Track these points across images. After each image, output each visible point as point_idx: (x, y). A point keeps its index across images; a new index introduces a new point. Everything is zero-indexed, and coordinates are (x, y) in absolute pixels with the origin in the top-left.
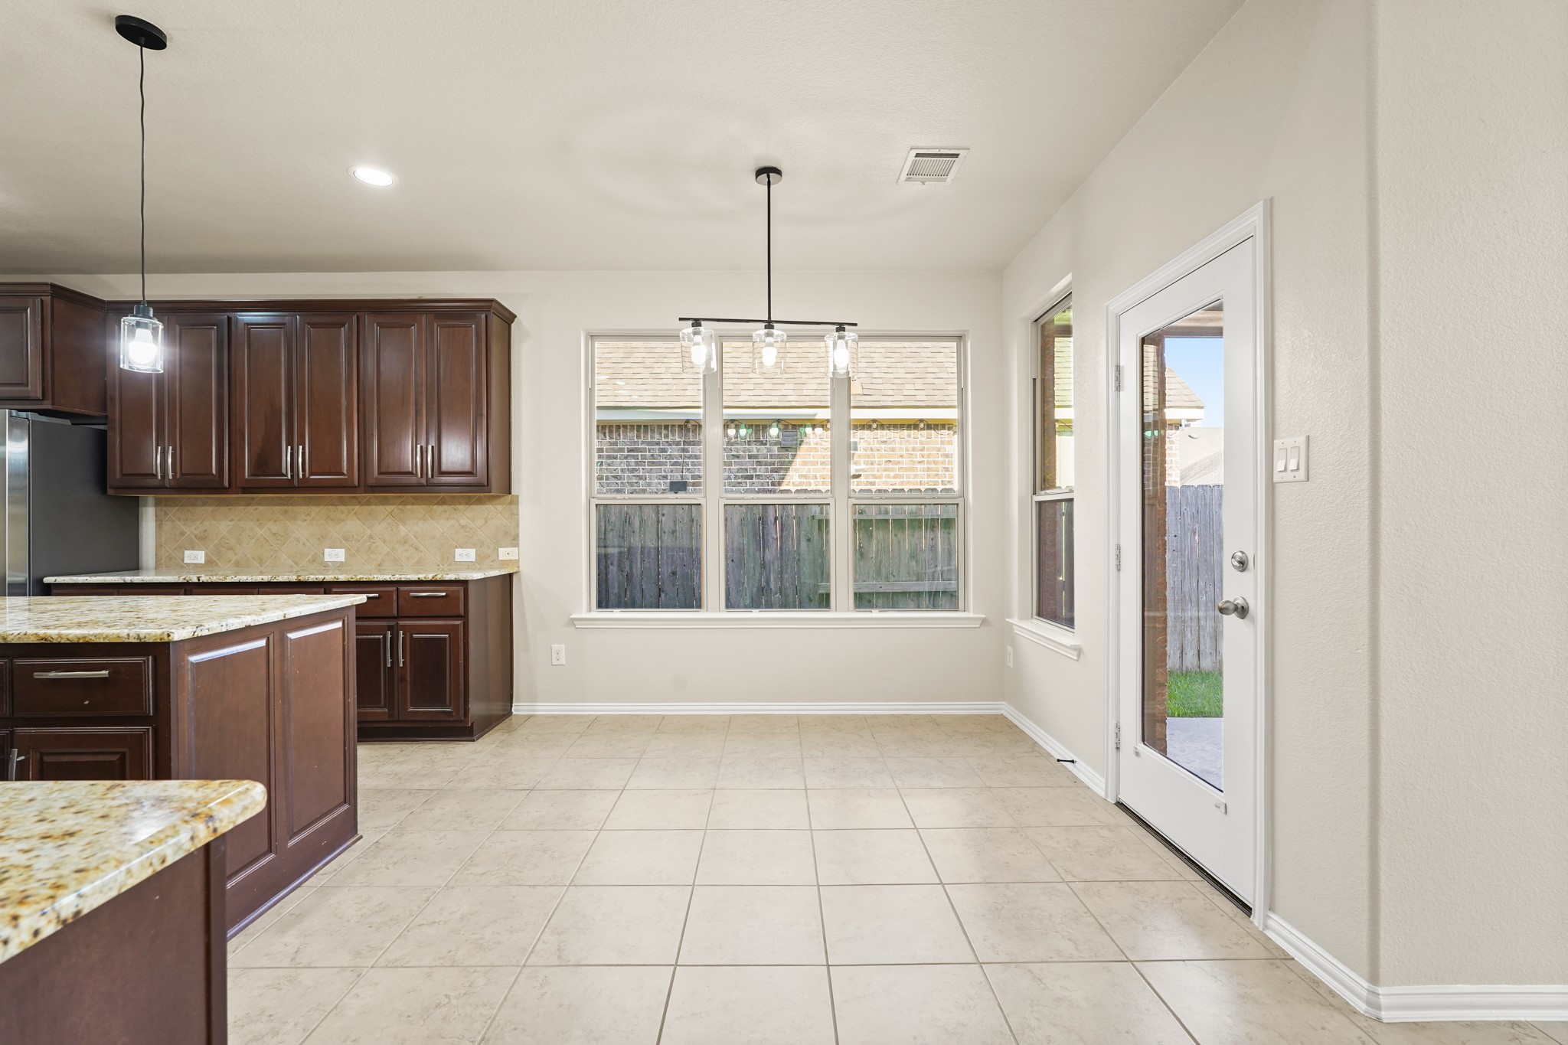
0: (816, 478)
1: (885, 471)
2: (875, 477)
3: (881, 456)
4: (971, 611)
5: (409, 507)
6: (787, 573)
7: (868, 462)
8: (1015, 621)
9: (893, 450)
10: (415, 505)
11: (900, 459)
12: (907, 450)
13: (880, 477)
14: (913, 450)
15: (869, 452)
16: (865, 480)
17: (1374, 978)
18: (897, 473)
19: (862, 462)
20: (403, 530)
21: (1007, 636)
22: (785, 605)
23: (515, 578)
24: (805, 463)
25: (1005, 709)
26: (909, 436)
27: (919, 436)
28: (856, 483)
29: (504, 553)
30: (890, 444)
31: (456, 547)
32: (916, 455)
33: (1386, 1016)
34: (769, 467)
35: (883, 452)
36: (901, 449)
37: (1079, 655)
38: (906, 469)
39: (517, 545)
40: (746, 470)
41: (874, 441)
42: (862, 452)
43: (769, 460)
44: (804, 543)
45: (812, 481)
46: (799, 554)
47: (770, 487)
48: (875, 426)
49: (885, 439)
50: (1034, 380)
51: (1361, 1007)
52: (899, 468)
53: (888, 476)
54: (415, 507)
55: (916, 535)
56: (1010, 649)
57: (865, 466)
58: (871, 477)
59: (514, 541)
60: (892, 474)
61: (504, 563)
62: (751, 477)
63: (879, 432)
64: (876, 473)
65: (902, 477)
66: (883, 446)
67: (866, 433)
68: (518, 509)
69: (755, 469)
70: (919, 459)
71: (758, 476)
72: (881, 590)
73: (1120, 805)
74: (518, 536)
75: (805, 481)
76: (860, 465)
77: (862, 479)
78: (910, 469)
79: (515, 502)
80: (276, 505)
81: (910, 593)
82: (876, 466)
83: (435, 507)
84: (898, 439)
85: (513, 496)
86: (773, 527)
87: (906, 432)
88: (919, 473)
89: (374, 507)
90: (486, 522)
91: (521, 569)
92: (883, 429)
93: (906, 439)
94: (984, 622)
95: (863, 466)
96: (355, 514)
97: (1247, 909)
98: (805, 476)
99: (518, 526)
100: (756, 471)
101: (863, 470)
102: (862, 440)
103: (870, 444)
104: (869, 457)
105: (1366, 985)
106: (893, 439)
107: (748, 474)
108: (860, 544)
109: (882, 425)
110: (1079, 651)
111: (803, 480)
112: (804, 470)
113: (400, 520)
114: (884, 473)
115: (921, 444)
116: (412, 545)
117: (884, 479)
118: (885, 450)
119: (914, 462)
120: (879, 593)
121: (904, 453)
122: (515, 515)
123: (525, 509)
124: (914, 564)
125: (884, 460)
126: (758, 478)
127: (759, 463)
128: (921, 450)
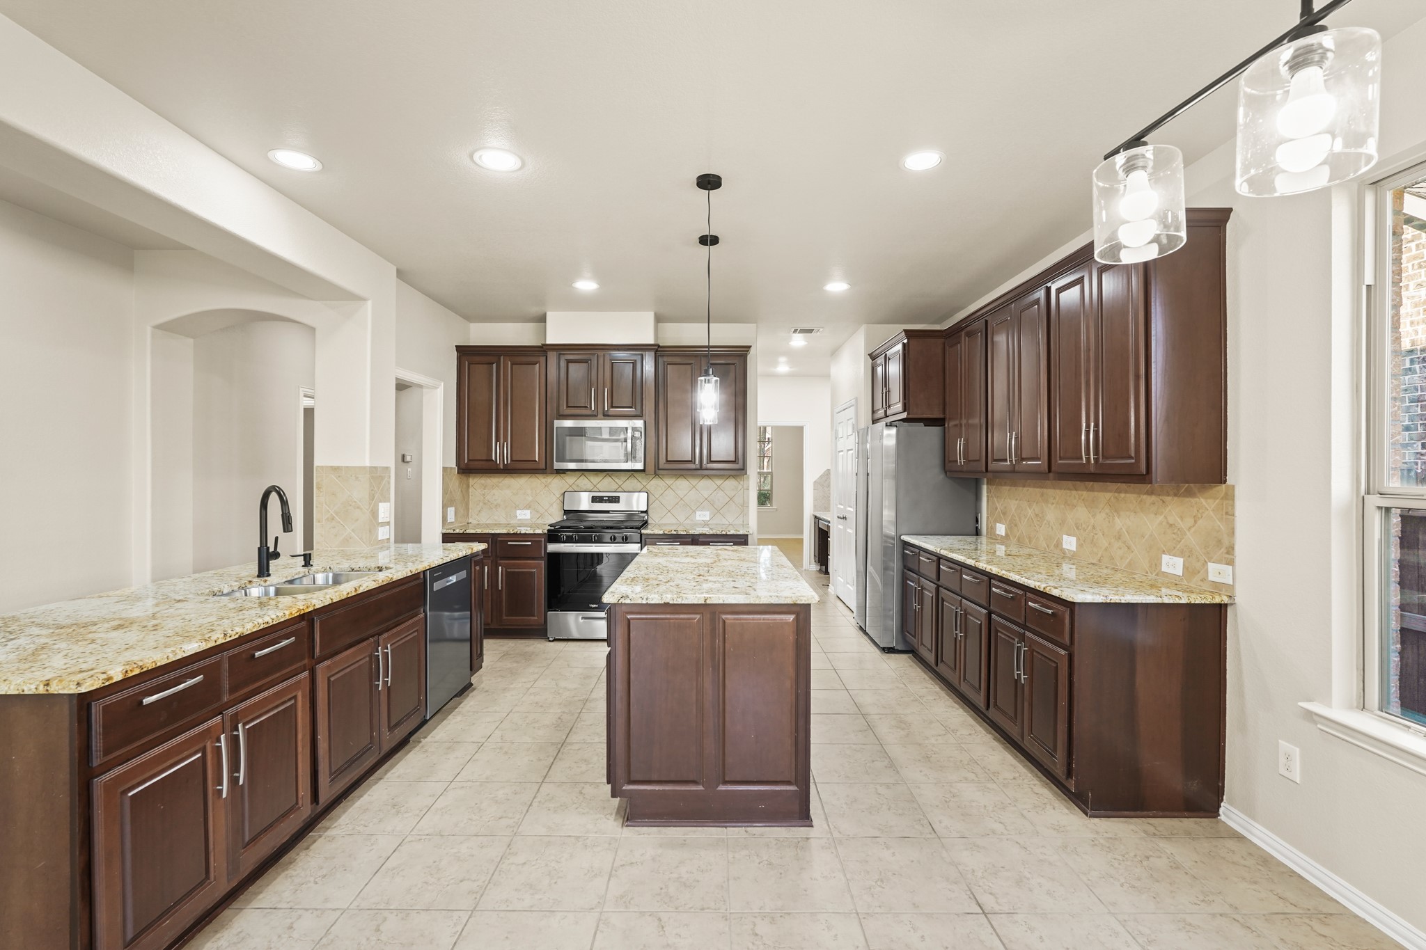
5: (1123, 495)
10: (1128, 493)
20: (1119, 523)
23: (1229, 610)
29: (1217, 572)
31: (1164, 552)
39: (1231, 562)
54: (1128, 495)
59: (1228, 556)
61: (1217, 587)
68: (1233, 506)
74: (1233, 548)
79: (1230, 497)
80: (1038, 487)
83: (1145, 497)
85: (1228, 486)
89: (1096, 493)
90: (1195, 522)
91: (1238, 600)
96: (1083, 500)
99: (1233, 533)
113: (1116, 511)
116: (1125, 542)
122: (1228, 515)
123: (1243, 507)
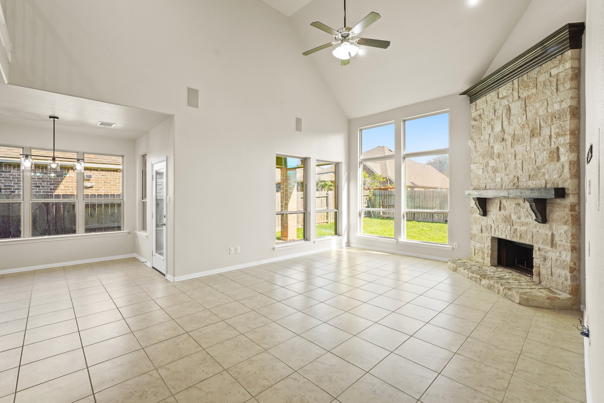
0: (72, 187)
1: (104, 185)
2: (99, 187)
3: (102, 180)
4: (125, 230)
6: (58, 223)
7: (96, 182)
8: (137, 232)
9: (107, 178)
11: (110, 182)
12: (113, 178)
13: (102, 188)
14: (116, 179)
15: (97, 179)
16: (95, 189)
17: (174, 277)
18: (109, 186)
19: (94, 182)
21: (135, 236)
22: (57, 233)
24: (67, 182)
25: (135, 255)
26: (114, 174)
27: (118, 174)
28: (91, 190)
30: (106, 176)
32: (117, 180)
33: (175, 281)
34: (49, 183)
35: (103, 179)
36: (111, 178)
37: (147, 238)
38: (113, 185)
40: (36, 184)
41: (99, 175)
42: (94, 179)
43: (49, 180)
44: (66, 213)
45: (70, 189)
46: (64, 217)
47: (49, 191)
48: (99, 170)
49: (104, 175)
50: (143, 171)
51: (172, 281)
52: (110, 185)
53: (105, 188)
55: (113, 209)
56: (136, 239)
57: (95, 184)
58: (98, 187)
60: (107, 187)
62: (39, 187)
63: (101, 172)
64: (100, 186)
65: (111, 188)
66: (103, 177)
67: (96, 172)
69: (41, 184)
70: (118, 182)
71: (43, 186)
72: (99, 227)
73: (153, 268)
75: (67, 188)
76: (93, 183)
77: (94, 188)
78: (114, 185)
81: (111, 227)
82: (100, 184)
84: (109, 175)
86: (52, 208)
87: (113, 173)
88: (118, 186)
92: (103, 171)
93: (113, 175)
94: (129, 233)
95: (94, 184)
97: (164, 275)
98: (67, 187)
100: (42, 184)
101: (94, 185)
102: (94, 175)
103: (97, 176)
104: (97, 180)
105: (173, 278)
106: (107, 175)
107: (37, 185)
108: (90, 212)
109: (103, 170)
110: (147, 236)
111: (66, 188)
112: (67, 184)
114: (103, 186)
115: (119, 177)
117: (103, 188)
118: (104, 178)
119: (116, 183)
120: (99, 228)
121: (112, 179)
124: (112, 218)
125: (103, 182)
126: (43, 187)
127: (44, 181)
128: (119, 179)
